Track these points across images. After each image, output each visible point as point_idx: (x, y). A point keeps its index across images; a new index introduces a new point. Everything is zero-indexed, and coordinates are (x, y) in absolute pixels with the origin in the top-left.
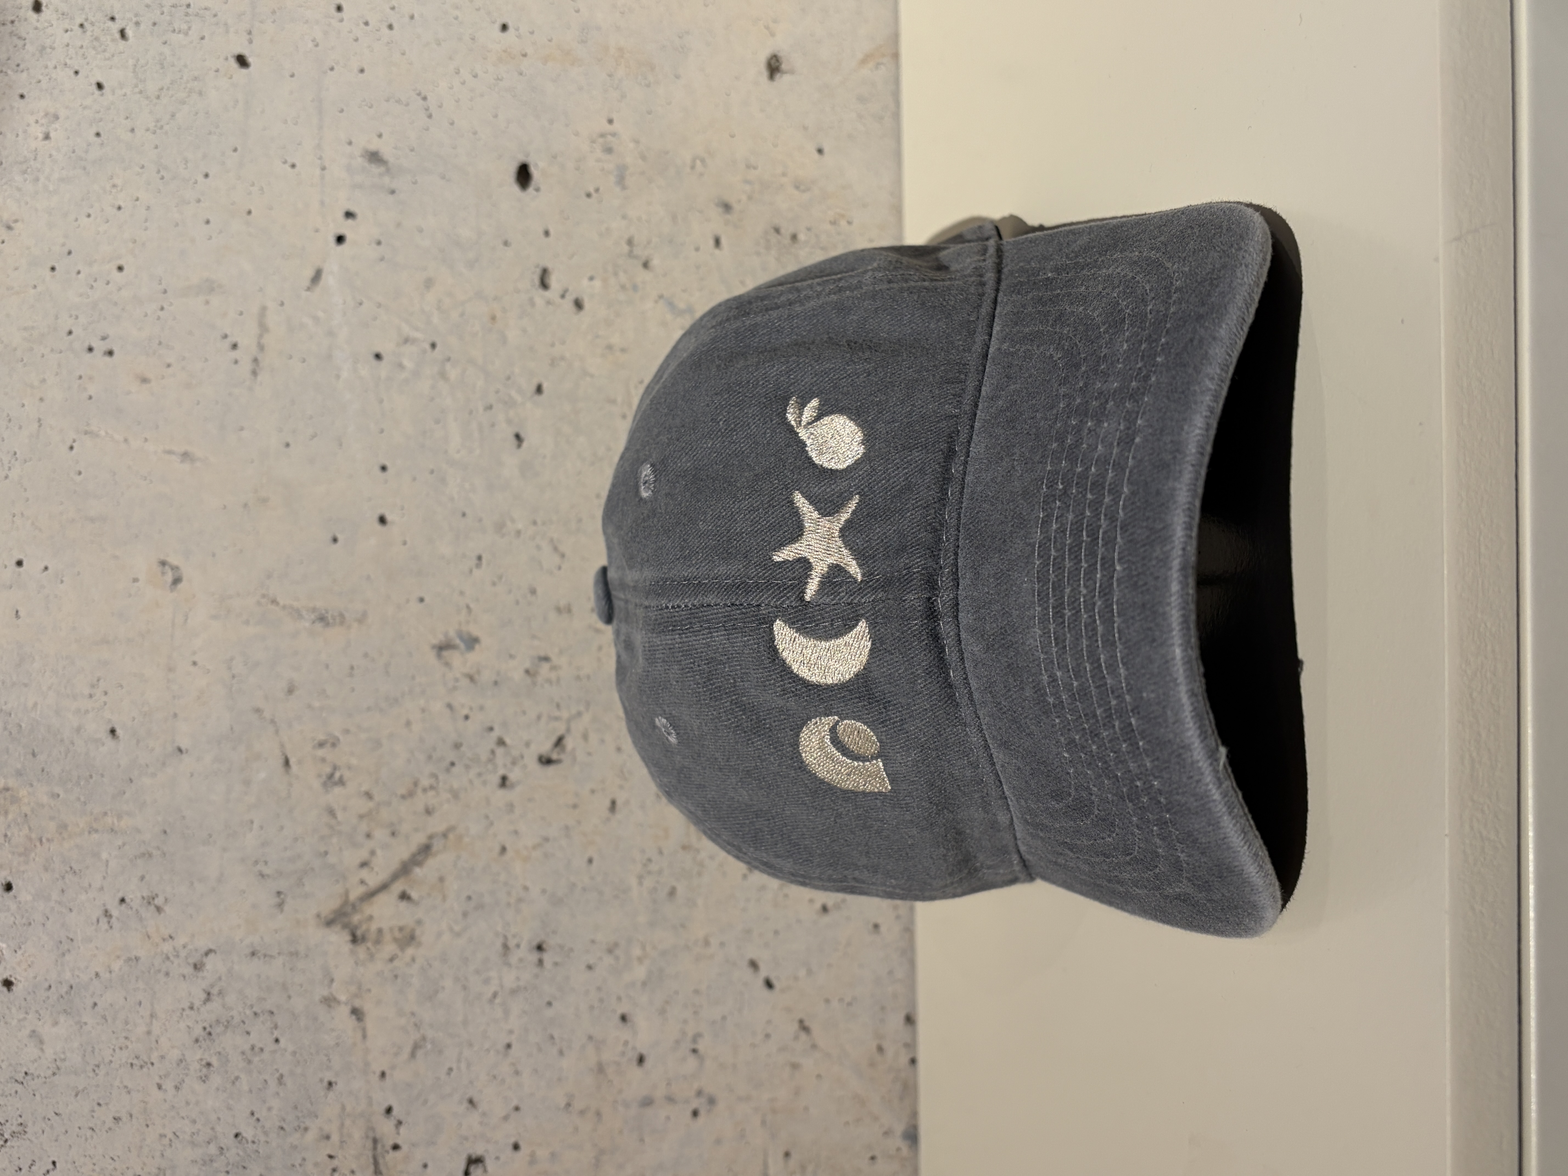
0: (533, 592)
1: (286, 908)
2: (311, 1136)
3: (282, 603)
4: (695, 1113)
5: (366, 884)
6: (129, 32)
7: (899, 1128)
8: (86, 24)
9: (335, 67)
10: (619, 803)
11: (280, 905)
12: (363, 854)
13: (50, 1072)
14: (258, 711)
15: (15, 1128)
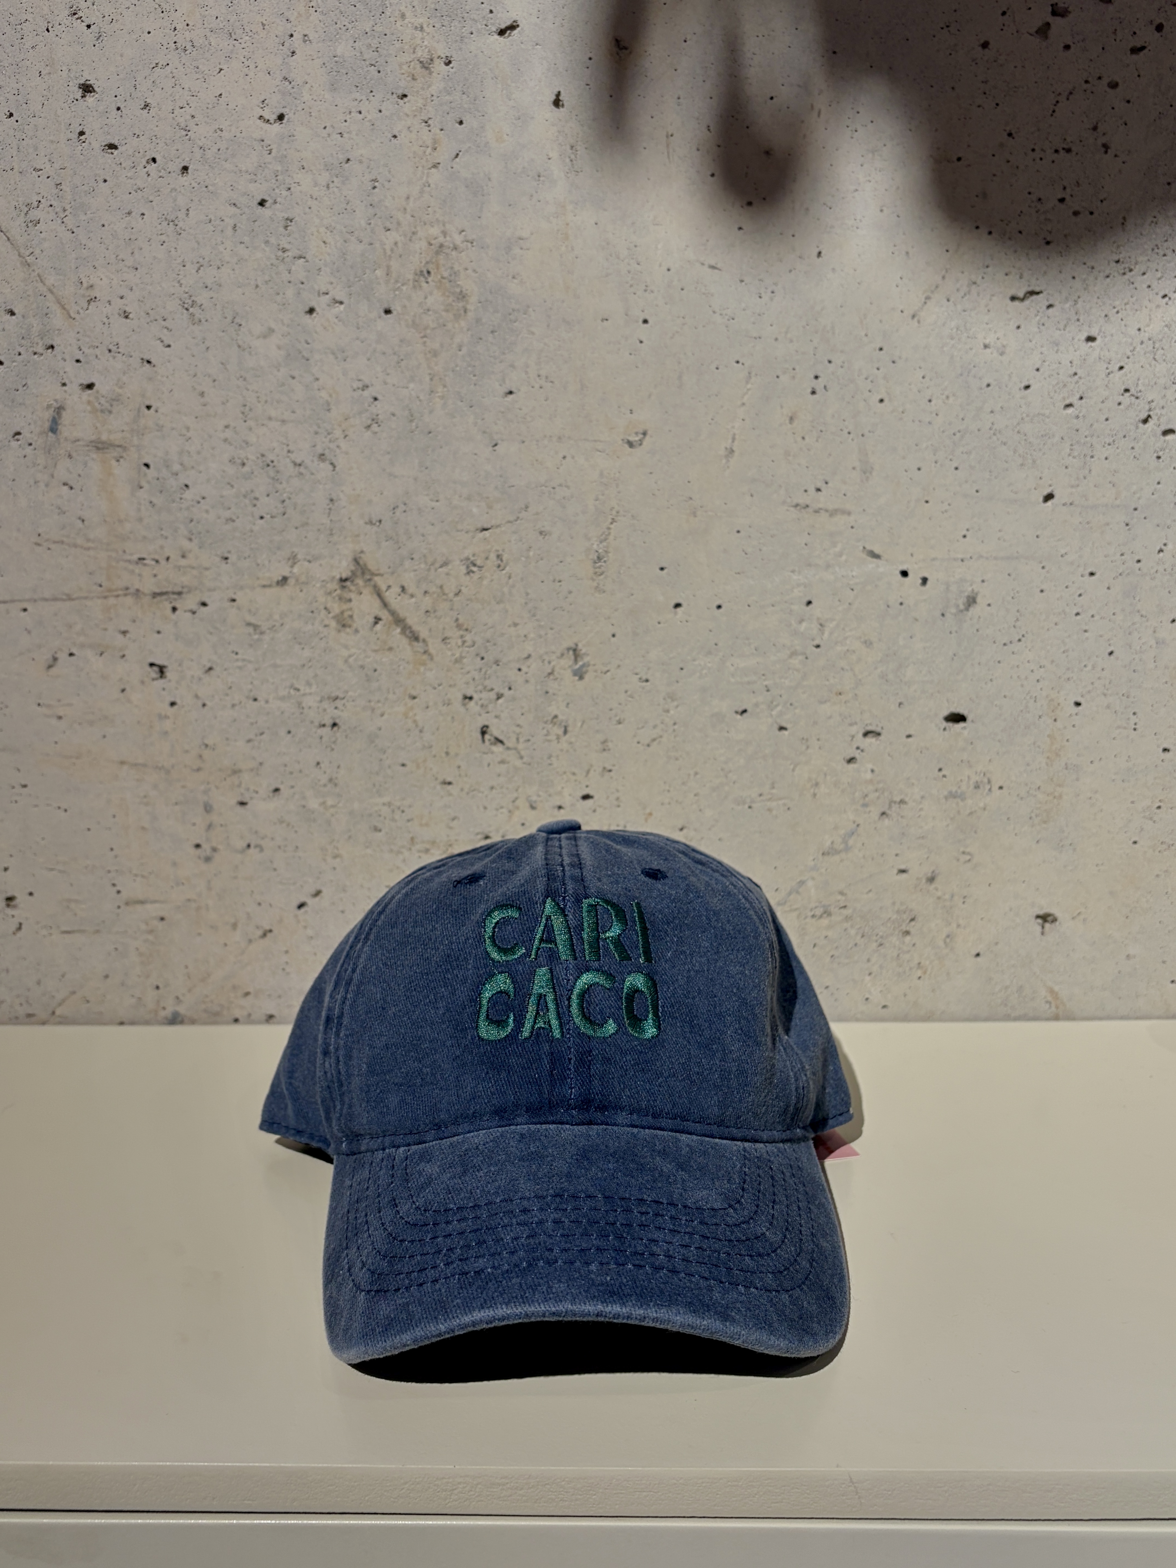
0: (619, 722)
1: (368, 527)
2: (186, 544)
3: (612, 526)
4: (198, 846)
5: (387, 590)
6: (1070, 410)
7: (182, 1009)
8: (1076, 377)
9: (1044, 571)
10: (449, 787)
11: (371, 523)
12: (411, 589)
13: (240, 343)
14: (527, 507)
15: (197, 316)
